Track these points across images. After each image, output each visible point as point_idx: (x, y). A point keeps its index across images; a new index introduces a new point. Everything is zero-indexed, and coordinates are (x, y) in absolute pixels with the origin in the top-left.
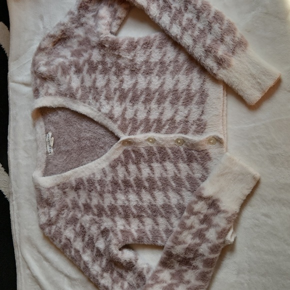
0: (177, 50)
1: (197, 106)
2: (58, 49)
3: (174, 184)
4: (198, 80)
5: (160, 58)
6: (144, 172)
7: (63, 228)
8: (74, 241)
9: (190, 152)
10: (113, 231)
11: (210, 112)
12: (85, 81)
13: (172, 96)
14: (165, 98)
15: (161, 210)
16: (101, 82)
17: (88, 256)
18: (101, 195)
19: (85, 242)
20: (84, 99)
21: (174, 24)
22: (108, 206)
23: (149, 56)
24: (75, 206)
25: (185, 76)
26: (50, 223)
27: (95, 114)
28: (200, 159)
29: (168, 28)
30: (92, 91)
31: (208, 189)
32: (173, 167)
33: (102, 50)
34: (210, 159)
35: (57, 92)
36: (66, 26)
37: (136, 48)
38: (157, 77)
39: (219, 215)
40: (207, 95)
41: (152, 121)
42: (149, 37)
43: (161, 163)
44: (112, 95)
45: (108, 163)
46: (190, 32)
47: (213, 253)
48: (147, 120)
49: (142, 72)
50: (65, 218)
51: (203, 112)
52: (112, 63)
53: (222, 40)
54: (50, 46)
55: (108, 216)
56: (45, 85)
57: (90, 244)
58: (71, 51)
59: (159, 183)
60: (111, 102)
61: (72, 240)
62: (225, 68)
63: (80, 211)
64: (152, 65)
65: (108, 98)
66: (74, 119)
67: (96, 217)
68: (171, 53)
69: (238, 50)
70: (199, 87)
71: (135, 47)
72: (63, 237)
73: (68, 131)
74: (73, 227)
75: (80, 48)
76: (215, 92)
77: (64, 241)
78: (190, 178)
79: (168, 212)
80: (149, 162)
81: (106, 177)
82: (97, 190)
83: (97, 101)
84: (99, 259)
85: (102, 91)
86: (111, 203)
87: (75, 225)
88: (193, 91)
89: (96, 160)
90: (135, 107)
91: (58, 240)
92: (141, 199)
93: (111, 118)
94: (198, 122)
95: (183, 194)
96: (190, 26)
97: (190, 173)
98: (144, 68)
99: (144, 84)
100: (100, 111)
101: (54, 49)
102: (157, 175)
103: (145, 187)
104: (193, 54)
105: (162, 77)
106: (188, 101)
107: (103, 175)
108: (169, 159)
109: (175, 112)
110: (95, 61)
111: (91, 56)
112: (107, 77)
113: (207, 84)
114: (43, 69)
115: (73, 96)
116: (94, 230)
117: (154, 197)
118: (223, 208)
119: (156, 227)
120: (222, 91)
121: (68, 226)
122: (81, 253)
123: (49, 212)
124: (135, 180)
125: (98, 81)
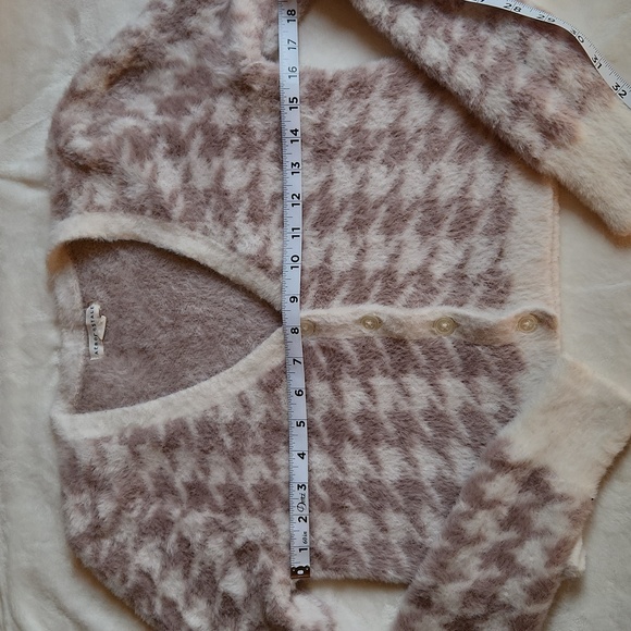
0: (435, 102)
1: (485, 240)
2: (121, 96)
3: (427, 429)
4: (488, 175)
5: (391, 121)
6: (351, 399)
7: (131, 544)
8: (162, 578)
9: (472, 349)
10: (269, 549)
11: (519, 252)
12: (195, 174)
13: (421, 215)
14: (405, 219)
15: (395, 493)
16: (236, 179)
17: (200, 614)
18: (235, 460)
19: (191, 580)
20: (191, 220)
21: (430, 38)
22: (254, 487)
23: (363, 116)
24: (165, 488)
25: (455, 167)
26: (98, 532)
27: (222, 257)
28: (496, 368)
29: (414, 48)
30: (213, 201)
31: (521, 442)
32: (426, 386)
33: (242, 99)
34: (521, 367)
35: (117, 202)
36: (143, 37)
37: (329, 95)
38: (384, 168)
39: (549, 507)
40: (511, 213)
41: (369, 275)
42: (364, 70)
43: (394, 377)
44: (266, 212)
45: (253, 380)
46: (472, 58)
47: (537, 602)
48: (357, 273)
49: (344, 154)
50: (137, 519)
51: (501, 253)
52: (266, 132)
53: (554, 79)
54: (101, 87)
55: (252, 512)
56: (87, 184)
57: (206, 585)
58: (156, 102)
59: (390, 428)
60: (262, 227)
61: (155, 576)
62: (563, 145)
63: (178, 501)
64: (371, 137)
65: (255, 217)
66: (162, 270)
67: (220, 516)
68: (419, 109)
69: (594, 104)
70: (491, 193)
71: (329, 93)
72: (132, 568)
73: (145, 299)
74: (158, 541)
75: (180, 93)
76: (532, 205)
77: (133, 578)
78: (470, 415)
79: (413, 499)
80: (364, 374)
81: (248, 413)
82: (224, 447)
83: (226, 226)
84: (230, 621)
85: (241, 201)
86: (262, 479)
87: (163, 538)
88: (477, 203)
89: (222, 374)
90: (327, 240)
91: (118, 576)
92: (341, 467)
93: (264, 267)
94: (489, 277)
95: (452, 452)
96: (473, 44)
97: (472, 401)
98: (349, 144)
99: (349, 185)
100: (233, 249)
101: (110, 94)
102: (384, 406)
103: (352, 438)
104: (481, 112)
105: (397, 169)
106: (464, 226)
107: (242, 410)
108: (416, 367)
109: (431, 255)
110: (222, 126)
111: (211, 113)
112: (252, 165)
113: (511, 184)
114: (81, 144)
115: (161, 213)
116: (216, 548)
117: (376, 462)
118: (558, 490)
119: (381, 536)
120: (551, 202)
121: (146, 539)
122: (180, 609)
123: (94, 507)
124: (325, 419)
125: (228, 175)
